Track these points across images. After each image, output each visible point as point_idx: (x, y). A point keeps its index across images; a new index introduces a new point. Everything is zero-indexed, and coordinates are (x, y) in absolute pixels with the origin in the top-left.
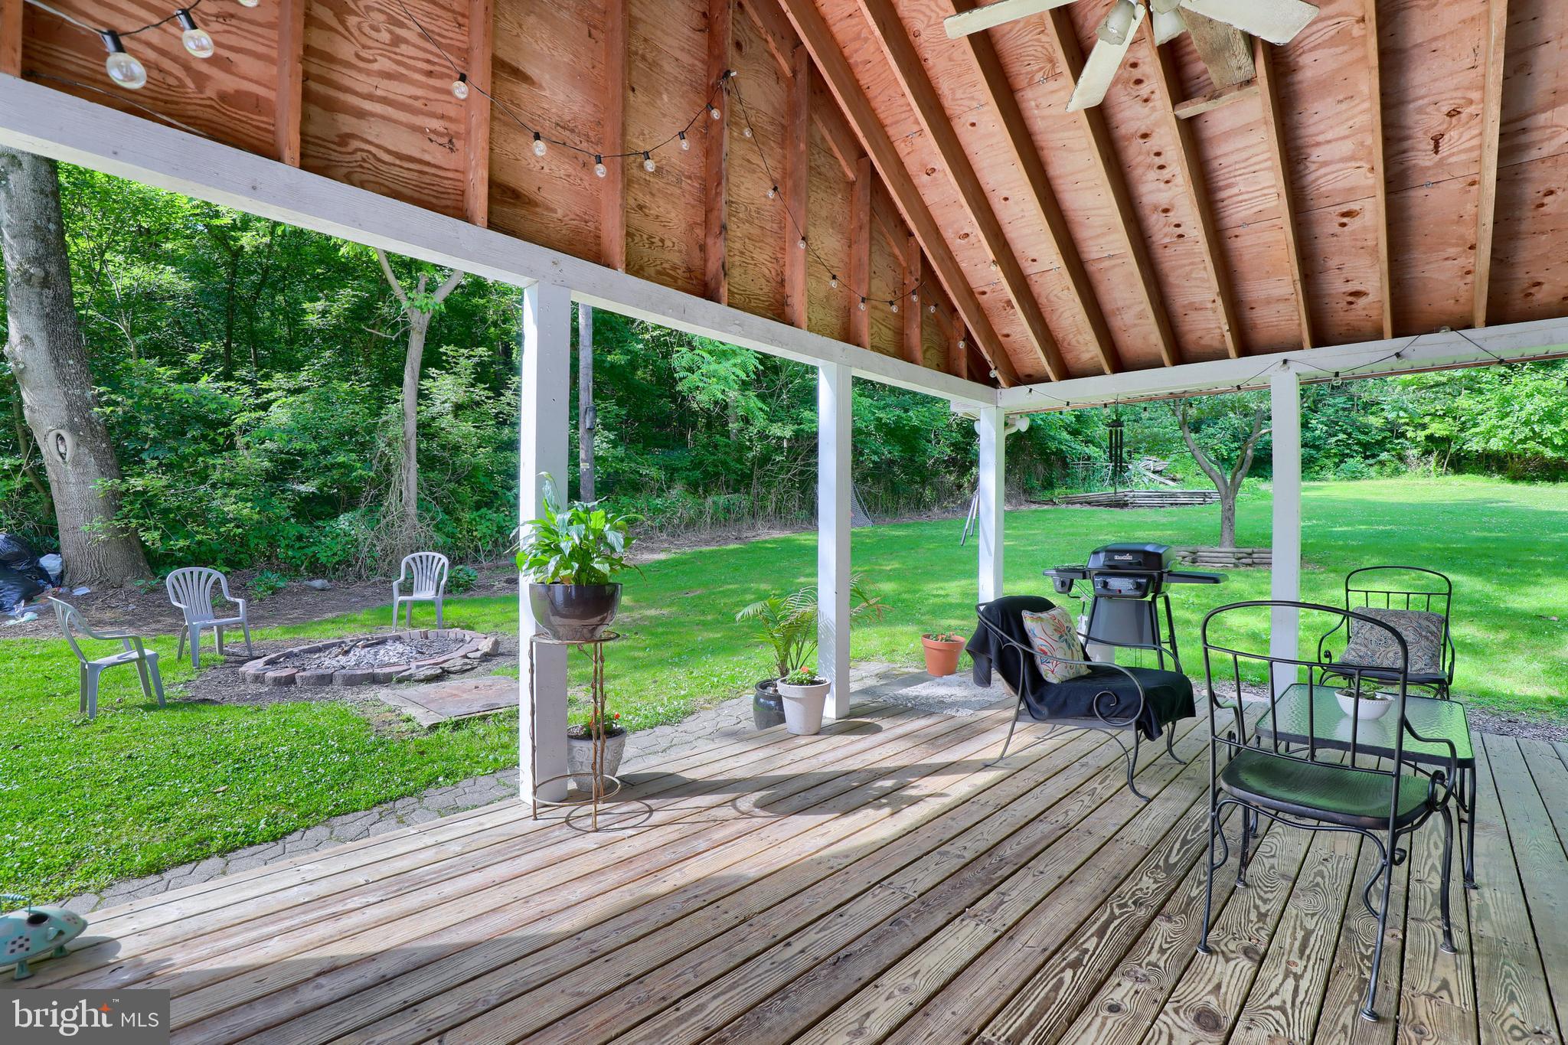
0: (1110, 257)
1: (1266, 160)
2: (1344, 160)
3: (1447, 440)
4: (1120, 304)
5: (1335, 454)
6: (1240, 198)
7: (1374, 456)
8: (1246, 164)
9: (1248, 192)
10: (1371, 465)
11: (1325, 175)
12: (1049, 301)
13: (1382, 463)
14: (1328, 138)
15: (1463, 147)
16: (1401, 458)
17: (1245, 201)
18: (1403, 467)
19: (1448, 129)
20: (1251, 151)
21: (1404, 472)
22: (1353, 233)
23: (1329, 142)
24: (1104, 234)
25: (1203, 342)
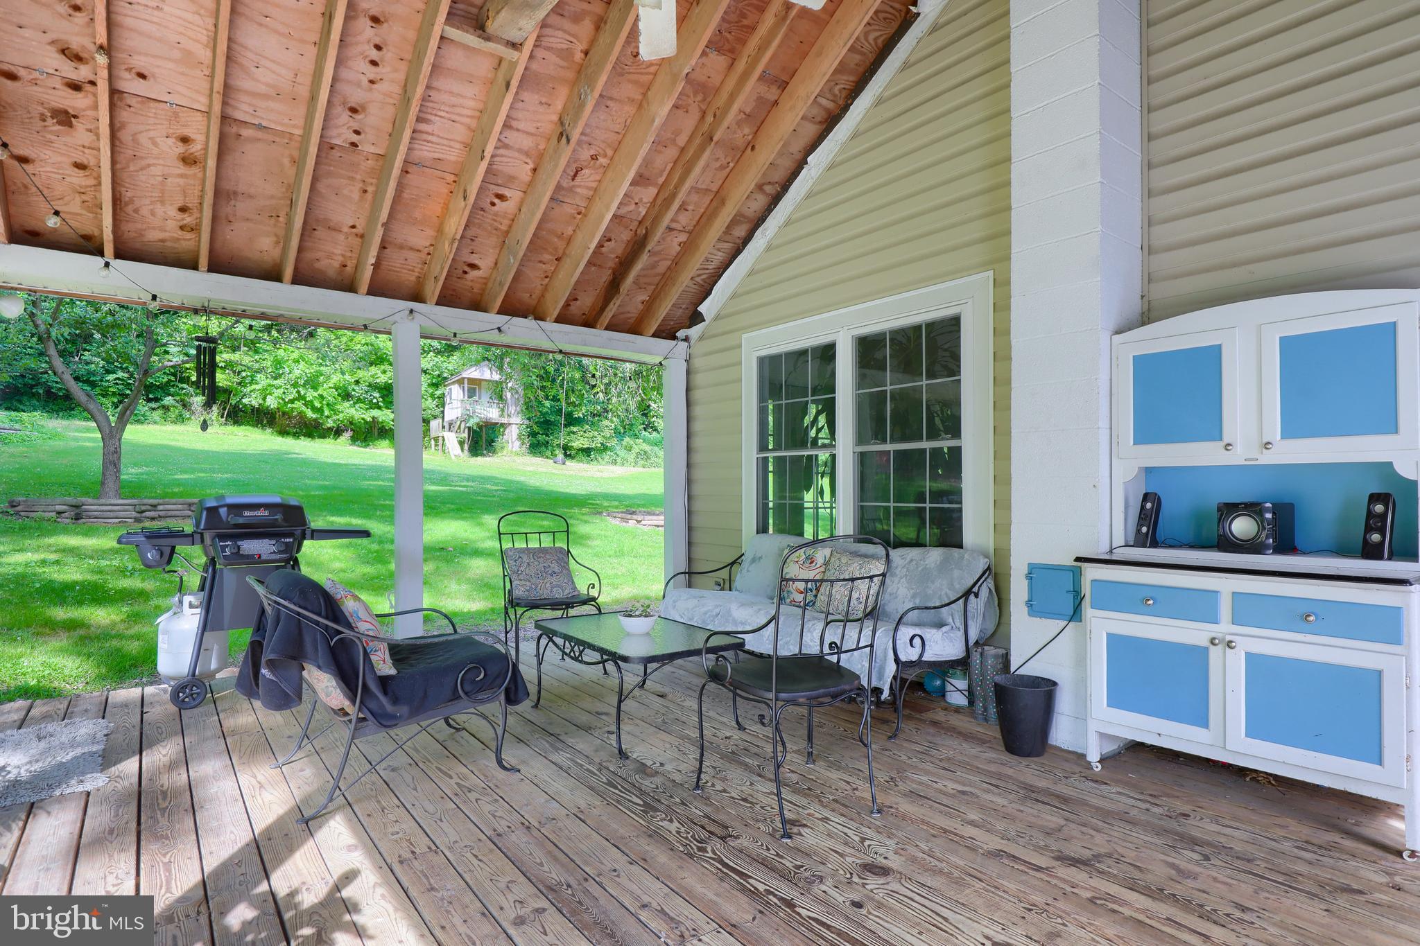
0: (260, 127)
1: (468, 116)
2: (520, 151)
3: (228, 391)
4: (242, 188)
5: (114, 394)
6: (430, 138)
7: (156, 400)
8: (451, 110)
9: (438, 136)
10: (154, 409)
11: (502, 156)
12: (135, 140)
13: (166, 408)
14: (519, 127)
15: (587, 184)
16: (185, 406)
17: (432, 143)
18: (187, 414)
19: (586, 167)
20: (461, 101)
21: (188, 419)
22: (496, 214)
23: (518, 130)
24: (266, 97)
25: (317, 265)
